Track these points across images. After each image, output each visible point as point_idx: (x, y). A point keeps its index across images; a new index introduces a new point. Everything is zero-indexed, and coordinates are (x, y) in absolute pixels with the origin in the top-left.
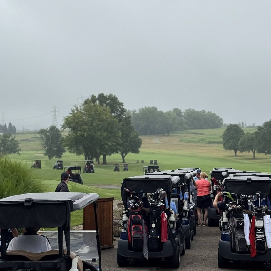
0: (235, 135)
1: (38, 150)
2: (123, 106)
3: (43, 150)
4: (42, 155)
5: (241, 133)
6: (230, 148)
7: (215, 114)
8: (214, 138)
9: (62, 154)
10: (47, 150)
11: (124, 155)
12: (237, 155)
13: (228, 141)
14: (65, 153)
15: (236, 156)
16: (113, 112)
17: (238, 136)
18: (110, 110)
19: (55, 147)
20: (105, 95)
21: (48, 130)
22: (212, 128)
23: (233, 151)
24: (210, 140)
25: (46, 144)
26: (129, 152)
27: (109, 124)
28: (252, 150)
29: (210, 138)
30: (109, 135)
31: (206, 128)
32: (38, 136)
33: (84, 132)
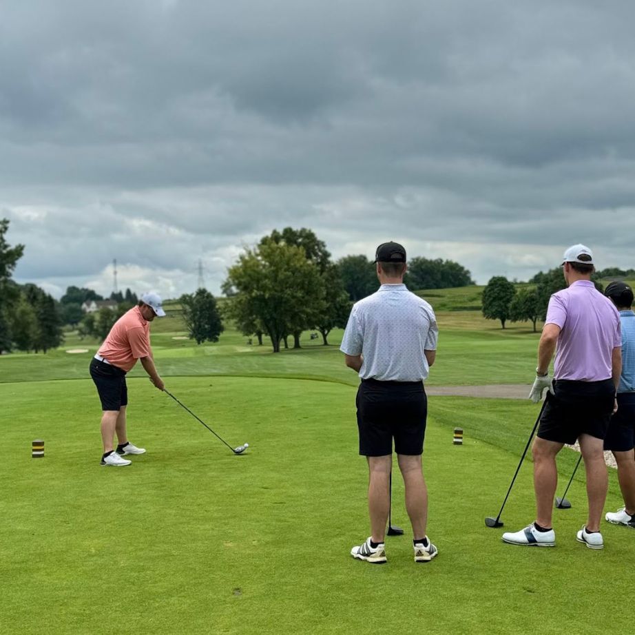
0: (502, 294)
1: (177, 331)
2: (324, 246)
3: (188, 329)
4: (185, 338)
5: (511, 290)
6: (494, 316)
7: (457, 265)
8: (461, 302)
9: (219, 335)
10: (193, 330)
11: (326, 332)
12: (506, 326)
13: (490, 304)
14: (224, 332)
15: (504, 328)
16: (309, 257)
17: (508, 295)
18: (305, 252)
19: (206, 324)
20: (294, 229)
21: (194, 296)
22: (454, 286)
23: (498, 321)
24: (455, 305)
25: (191, 319)
26: (334, 326)
27: (305, 275)
28: (531, 318)
29: (454, 301)
30: (307, 298)
31: (445, 287)
32: (179, 307)
33: (264, 292)
